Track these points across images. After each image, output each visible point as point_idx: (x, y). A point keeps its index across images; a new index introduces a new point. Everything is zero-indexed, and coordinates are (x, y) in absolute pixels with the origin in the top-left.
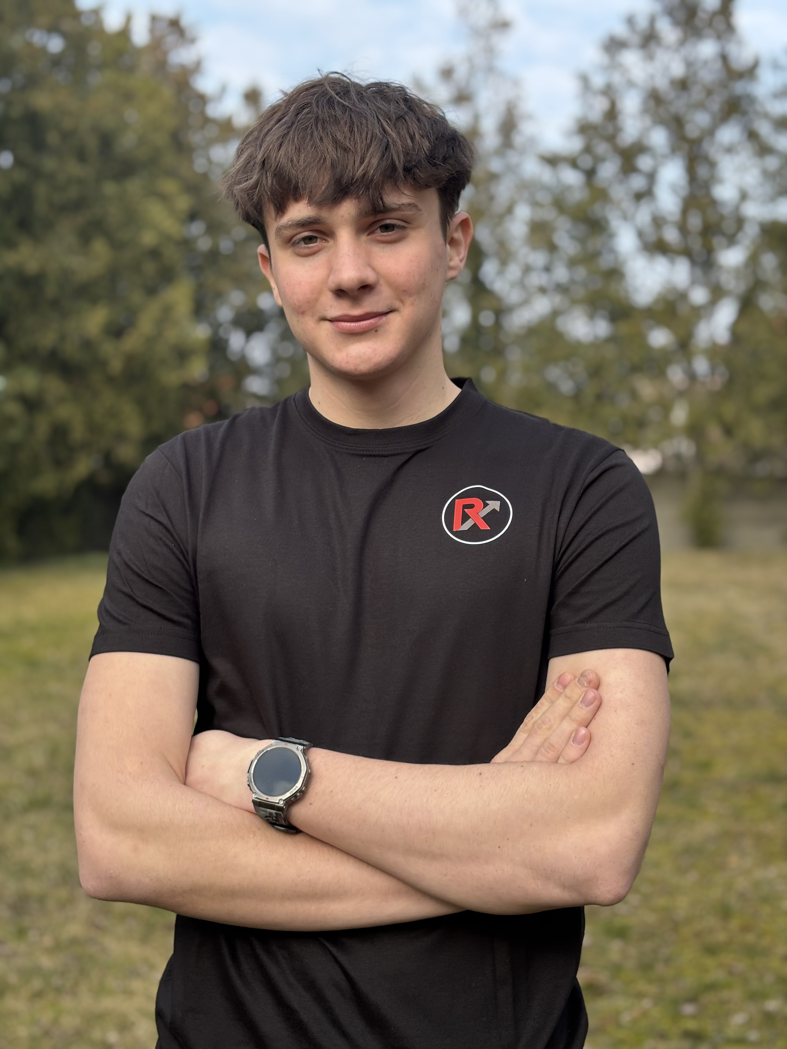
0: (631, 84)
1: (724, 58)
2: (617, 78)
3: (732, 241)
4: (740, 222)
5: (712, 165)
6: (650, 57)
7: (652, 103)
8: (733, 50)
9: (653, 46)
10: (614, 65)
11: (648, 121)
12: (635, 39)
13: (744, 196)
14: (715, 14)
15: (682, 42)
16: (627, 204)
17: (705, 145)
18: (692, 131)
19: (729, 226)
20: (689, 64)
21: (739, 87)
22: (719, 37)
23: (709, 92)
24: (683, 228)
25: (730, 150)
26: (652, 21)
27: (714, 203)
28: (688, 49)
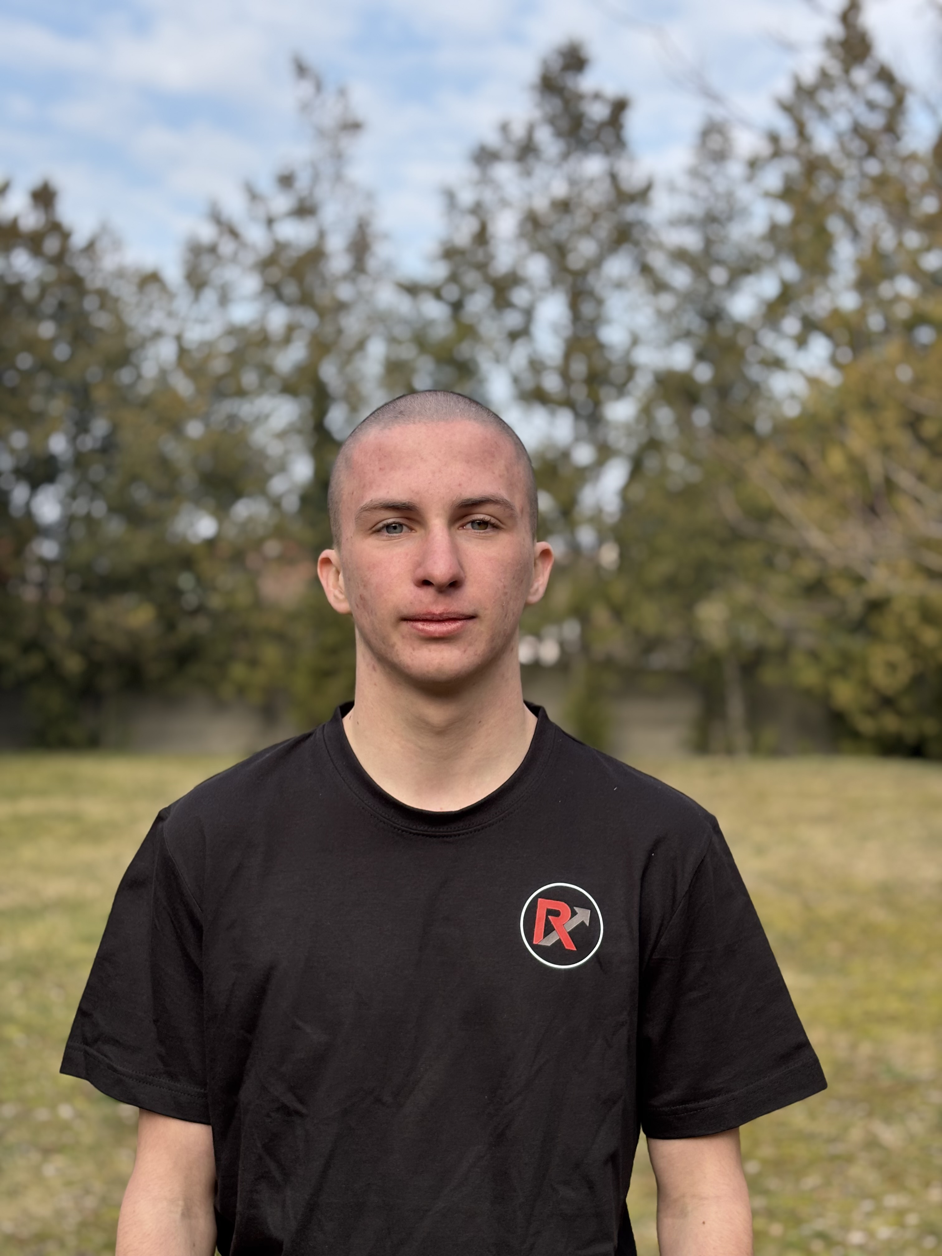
0: (504, 203)
1: (614, 177)
2: (488, 196)
3: (621, 390)
4: (631, 370)
5: (600, 302)
6: (527, 173)
7: (529, 226)
8: (624, 168)
9: (531, 160)
10: (485, 180)
11: (524, 247)
12: (510, 151)
13: (635, 340)
14: (602, 126)
15: (565, 156)
16: (500, 345)
17: (591, 279)
18: (575, 262)
19: (617, 374)
20: (573, 182)
21: (631, 212)
22: (607, 152)
23: (596, 217)
24: (565, 374)
25: (619, 285)
26: (531, 129)
27: (601, 346)
28: (571, 165)
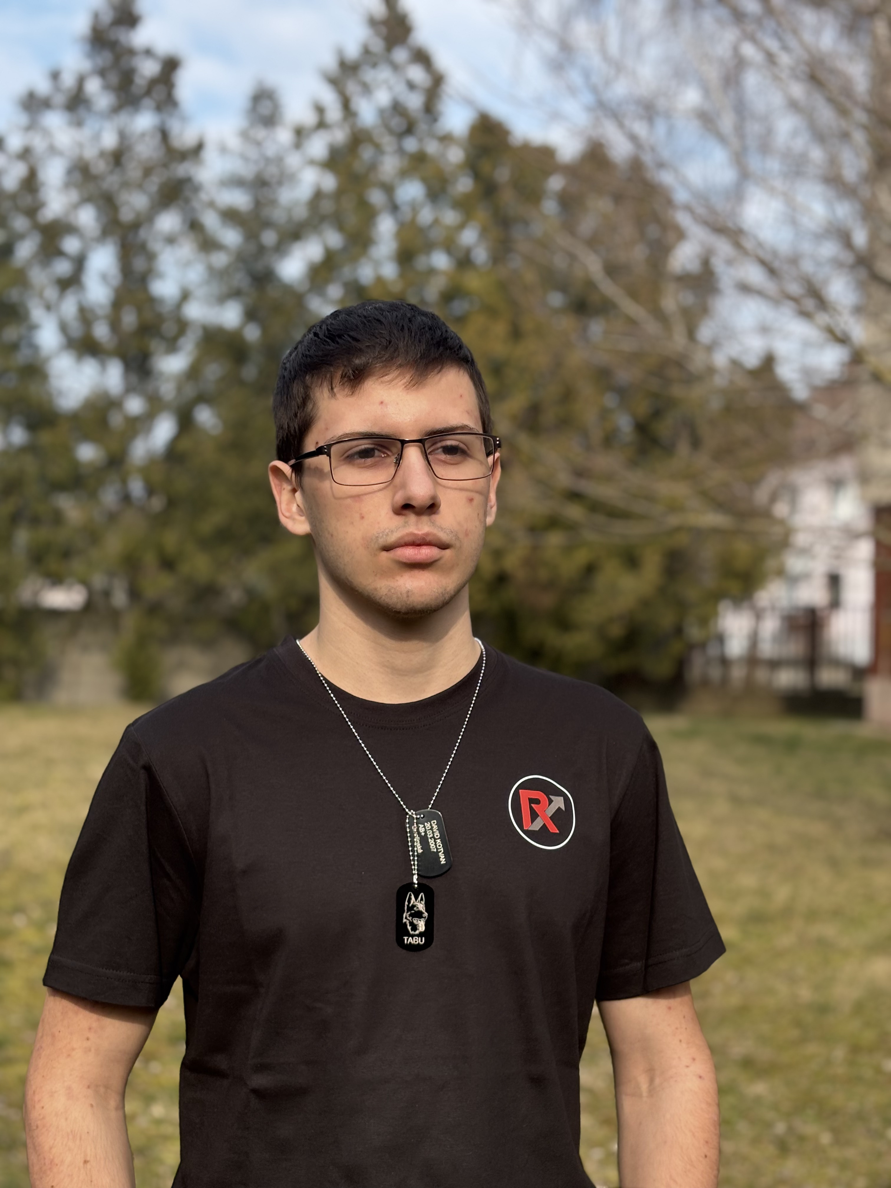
0: (53, 150)
1: (164, 134)
2: (38, 143)
3: (172, 346)
4: (183, 326)
5: (151, 257)
6: (79, 124)
7: (77, 176)
8: (175, 127)
9: (82, 111)
10: (32, 127)
11: (74, 196)
12: (60, 99)
13: (185, 296)
14: (153, 82)
15: (116, 110)
16: (51, 293)
17: (143, 233)
18: (126, 215)
19: (169, 328)
20: (122, 135)
21: (182, 170)
22: (159, 108)
23: (148, 172)
24: (115, 324)
25: (171, 240)
26: (81, 81)
27: (152, 301)
28: (123, 118)
